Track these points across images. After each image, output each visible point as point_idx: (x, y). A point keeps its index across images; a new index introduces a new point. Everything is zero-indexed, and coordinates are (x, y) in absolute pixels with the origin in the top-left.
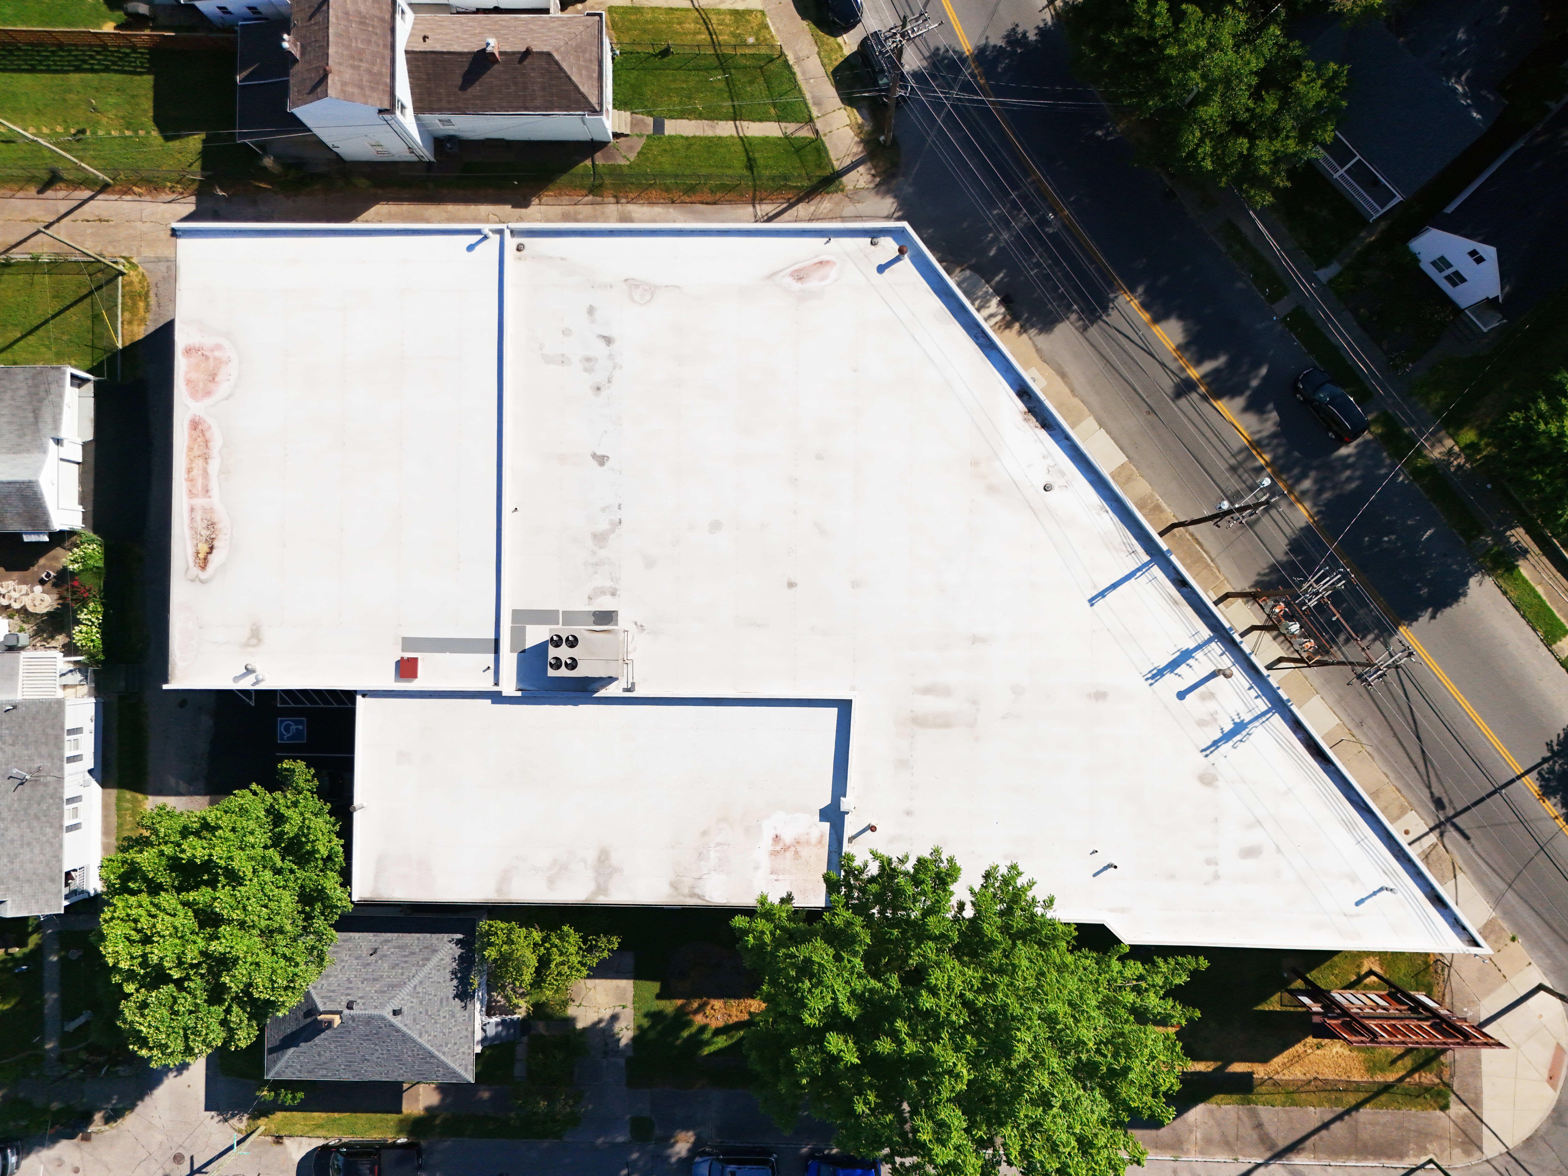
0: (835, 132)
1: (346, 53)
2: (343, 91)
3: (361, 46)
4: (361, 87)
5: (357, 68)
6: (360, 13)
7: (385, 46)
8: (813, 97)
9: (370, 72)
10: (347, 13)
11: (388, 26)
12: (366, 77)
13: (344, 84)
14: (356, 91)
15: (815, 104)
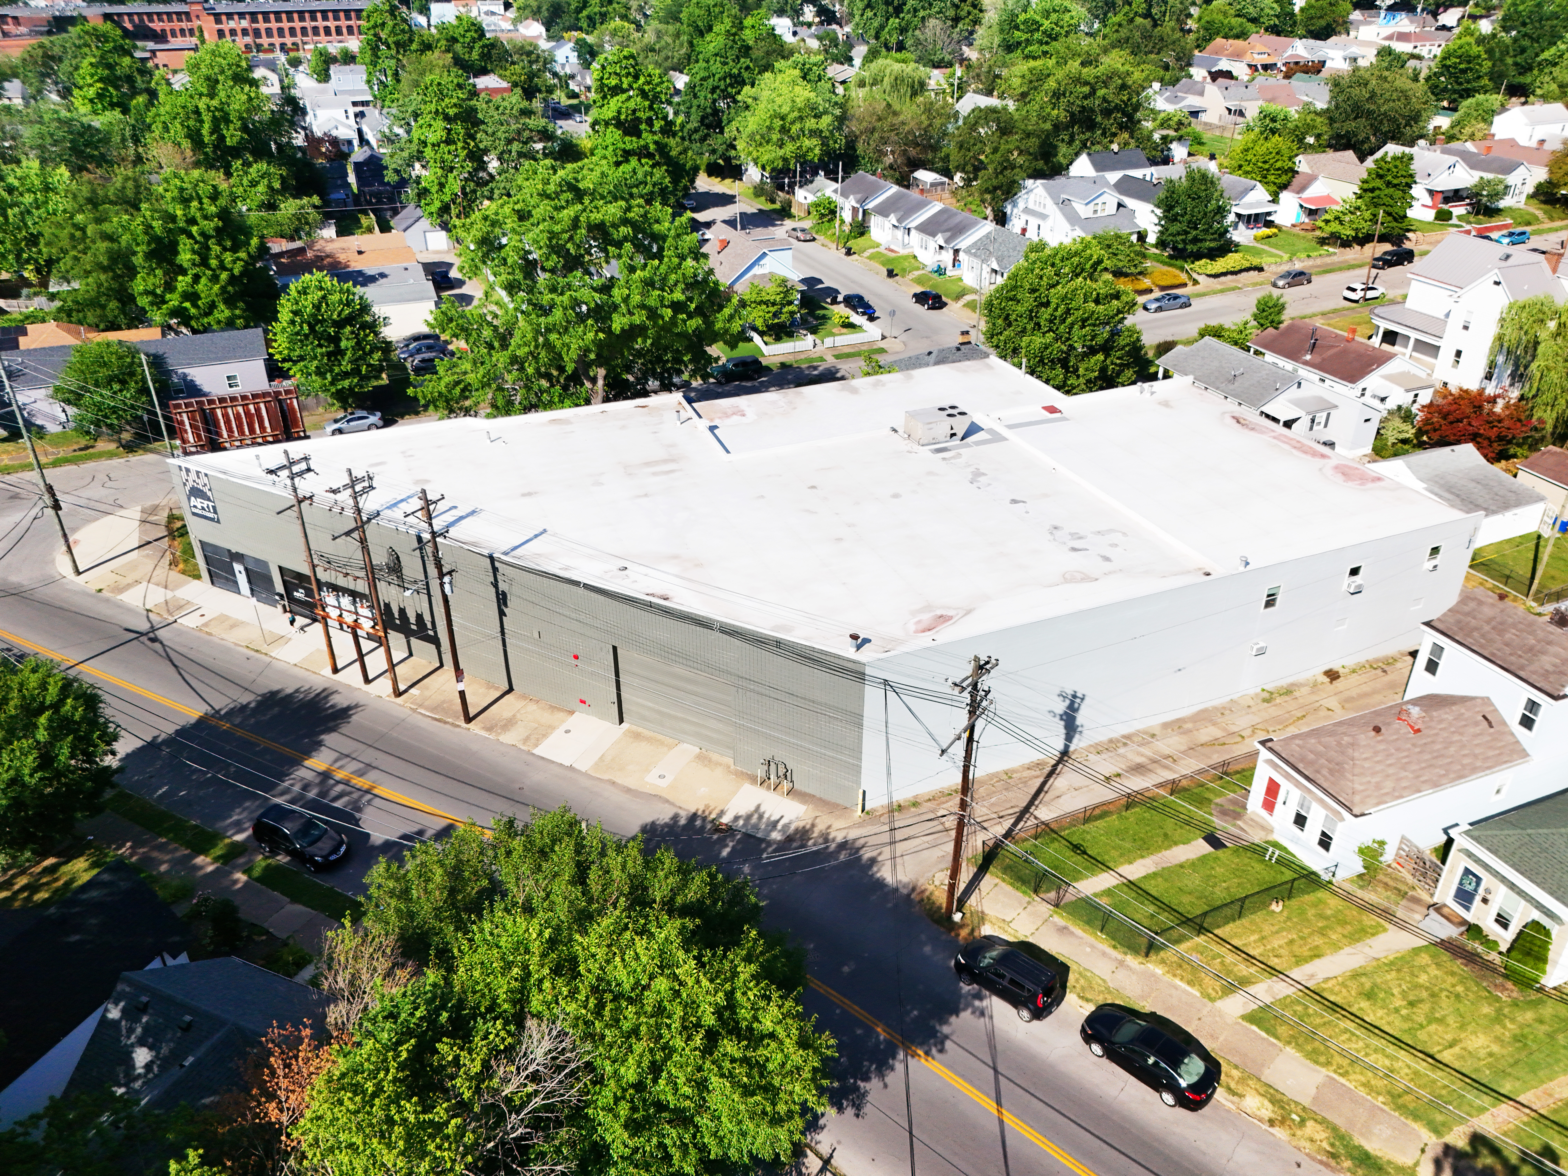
0: (1020, 910)
1: (1510, 620)
2: (1474, 599)
3: (1508, 636)
4: (1468, 614)
5: (1488, 622)
6: (1543, 653)
7: (1493, 654)
8: (1072, 933)
9: (1476, 629)
10: (1550, 643)
11: (1512, 668)
12: (1473, 623)
13: (1480, 603)
14: (1467, 609)
15: (1065, 928)
